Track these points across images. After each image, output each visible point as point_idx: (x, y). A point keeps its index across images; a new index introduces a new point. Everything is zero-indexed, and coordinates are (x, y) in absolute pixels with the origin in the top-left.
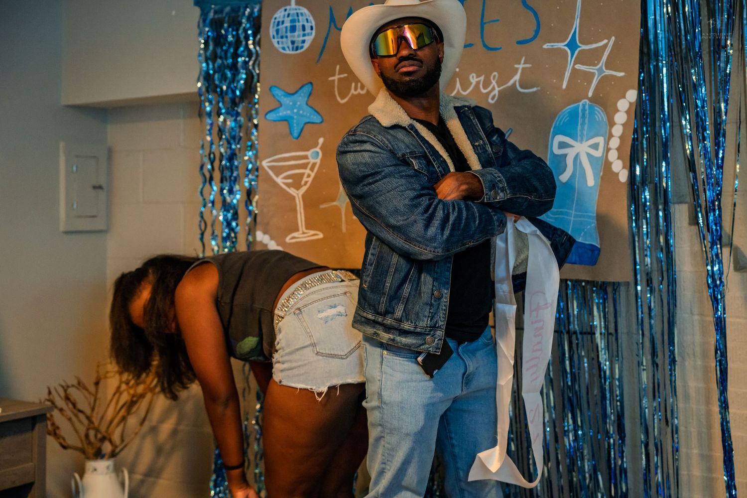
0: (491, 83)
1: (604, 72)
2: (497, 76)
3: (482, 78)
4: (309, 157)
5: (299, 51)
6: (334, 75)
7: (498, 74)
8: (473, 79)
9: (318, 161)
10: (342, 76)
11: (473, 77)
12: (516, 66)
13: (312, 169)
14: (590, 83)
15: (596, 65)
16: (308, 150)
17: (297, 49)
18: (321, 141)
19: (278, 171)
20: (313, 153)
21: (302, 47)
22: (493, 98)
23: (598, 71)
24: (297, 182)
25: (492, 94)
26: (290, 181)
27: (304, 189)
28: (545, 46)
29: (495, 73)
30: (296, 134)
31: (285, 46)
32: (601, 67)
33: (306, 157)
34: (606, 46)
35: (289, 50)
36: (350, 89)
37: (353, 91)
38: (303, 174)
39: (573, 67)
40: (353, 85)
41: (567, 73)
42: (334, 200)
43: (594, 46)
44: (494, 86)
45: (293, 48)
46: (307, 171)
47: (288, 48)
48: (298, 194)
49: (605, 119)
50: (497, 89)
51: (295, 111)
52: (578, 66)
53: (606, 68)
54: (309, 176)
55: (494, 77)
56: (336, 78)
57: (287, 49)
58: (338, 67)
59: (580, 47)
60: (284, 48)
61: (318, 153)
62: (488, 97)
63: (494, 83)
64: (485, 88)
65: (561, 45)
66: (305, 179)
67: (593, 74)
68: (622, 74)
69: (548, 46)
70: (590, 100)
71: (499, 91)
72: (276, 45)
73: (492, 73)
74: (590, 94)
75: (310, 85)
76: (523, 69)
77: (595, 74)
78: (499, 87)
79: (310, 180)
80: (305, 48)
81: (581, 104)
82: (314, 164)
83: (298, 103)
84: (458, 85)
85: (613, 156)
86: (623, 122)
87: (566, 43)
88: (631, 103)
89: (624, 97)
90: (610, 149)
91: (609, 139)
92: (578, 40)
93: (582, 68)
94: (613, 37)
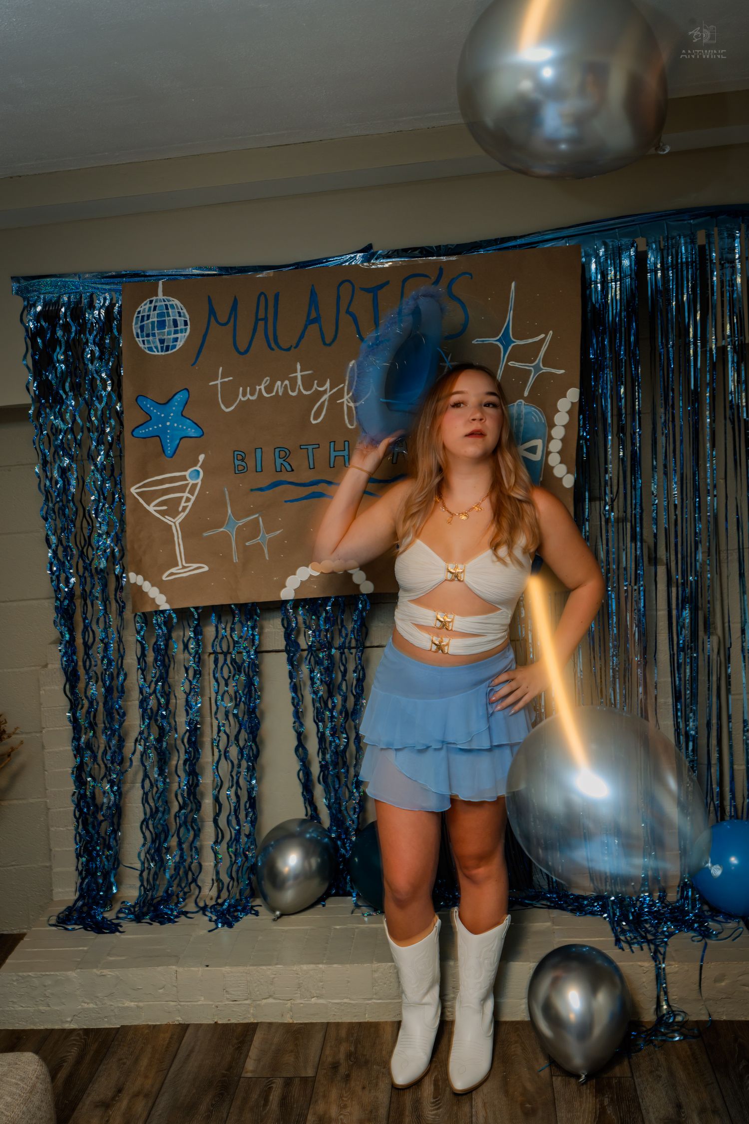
1: (542, 369)
4: (188, 477)
5: (169, 352)
6: (217, 380)
9: (199, 481)
10: (226, 380)
13: (192, 492)
15: (532, 363)
16: (186, 470)
17: (167, 350)
18: (202, 457)
19: (149, 497)
20: (192, 471)
21: (174, 347)
23: (536, 368)
24: (172, 508)
26: (165, 508)
27: (182, 516)
28: (474, 342)
30: (169, 452)
31: (152, 345)
32: (538, 364)
33: (184, 478)
34: (543, 340)
35: (158, 351)
36: (238, 396)
37: (240, 396)
38: (182, 497)
39: (506, 365)
40: (241, 389)
41: (499, 370)
42: (221, 527)
43: (530, 341)
45: (162, 348)
46: (186, 495)
47: (156, 348)
48: (174, 523)
49: (543, 420)
51: (168, 424)
52: (511, 363)
53: (544, 366)
54: (188, 500)
56: (219, 382)
57: (155, 350)
58: (221, 368)
59: (516, 342)
60: (150, 349)
61: (198, 472)
65: (492, 340)
66: (183, 504)
67: (530, 371)
68: (562, 371)
69: (478, 341)
70: (526, 399)
72: (141, 345)
74: (526, 394)
75: (185, 392)
77: (532, 371)
79: (190, 504)
80: (177, 348)
81: (516, 404)
82: (195, 486)
83: (172, 414)
85: (554, 460)
86: (564, 424)
87: (498, 338)
88: (572, 403)
89: (565, 396)
90: (550, 452)
91: (549, 442)
92: (513, 335)
93: (517, 365)
94: (551, 332)
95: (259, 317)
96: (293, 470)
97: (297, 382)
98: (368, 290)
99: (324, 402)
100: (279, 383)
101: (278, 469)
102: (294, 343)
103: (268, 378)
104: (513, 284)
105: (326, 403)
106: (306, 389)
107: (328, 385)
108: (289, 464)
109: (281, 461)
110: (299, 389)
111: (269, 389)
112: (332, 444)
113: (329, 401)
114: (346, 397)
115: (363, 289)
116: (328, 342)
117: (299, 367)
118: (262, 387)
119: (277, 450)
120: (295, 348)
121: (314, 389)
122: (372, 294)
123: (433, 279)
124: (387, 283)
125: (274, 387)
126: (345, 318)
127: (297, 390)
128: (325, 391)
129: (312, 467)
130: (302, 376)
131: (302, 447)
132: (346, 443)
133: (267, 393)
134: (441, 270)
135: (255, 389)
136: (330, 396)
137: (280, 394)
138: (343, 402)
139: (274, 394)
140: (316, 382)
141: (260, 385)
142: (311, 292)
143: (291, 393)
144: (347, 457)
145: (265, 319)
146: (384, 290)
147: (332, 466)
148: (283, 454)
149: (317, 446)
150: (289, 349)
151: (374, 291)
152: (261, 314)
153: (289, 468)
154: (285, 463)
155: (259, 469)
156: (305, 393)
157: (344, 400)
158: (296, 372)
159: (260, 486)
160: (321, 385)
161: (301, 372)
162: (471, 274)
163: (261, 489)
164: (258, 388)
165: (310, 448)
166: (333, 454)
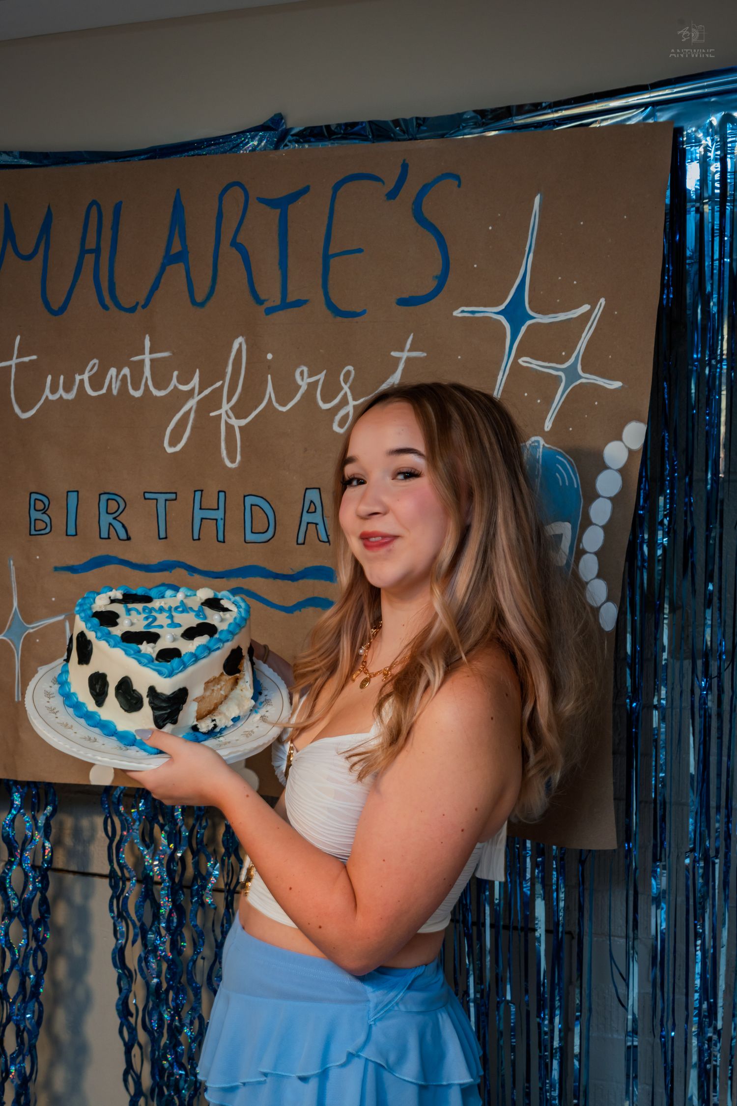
0: (342, 388)
1: (581, 377)
2: (353, 373)
3: (321, 376)
6: (10, 358)
7: (354, 369)
8: (303, 379)
10: (25, 359)
11: (302, 373)
12: (394, 354)
14: (549, 401)
15: (562, 362)
22: (341, 425)
23: (569, 373)
25: (342, 413)
28: (457, 313)
29: (350, 368)
32: (574, 365)
34: (586, 317)
36: (42, 390)
37: (47, 392)
39: (515, 361)
40: (49, 378)
41: (501, 373)
43: (561, 317)
44: (346, 394)
49: (577, 483)
50: (352, 403)
52: (523, 361)
53: (584, 371)
55: (348, 373)
56: (13, 362)
58: (18, 339)
59: (534, 318)
62: (332, 421)
63: (346, 388)
64: (326, 400)
65: (491, 312)
67: (558, 378)
68: (617, 384)
69: (463, 312)
70: (548, 437)
71: (355, 407)
73: (344, 368)
74: (548, 426)
76: (408, 359)
77: (562, 381)
78: (355, 399)
84: (270, 388)
85: (589, 566)
86: (613, 494)
87: (502, 307)
88: (631, 452)
89: (619, 438)
90: (584, 552)
91: (583, 529)
92: (529, 303)
93: (535, 364)
94: (602, 301)
95: (87, 247)
96: (129, 539)
97: (143, 373)
98: (271, 203)
99: (188, 413)
100: (113, 371)
101: (104, 534)
102: (142, 299)
103: (95, 361)
104: (537, 200)
105: (192, 415)
106: (158, 387)
107: (196, 381)
108: (124, 526)
109: (110, 518)
110: (146, 385)
111: (97, 381)
112: (198, 494)
113: (196, 412)
114: (226, 407)
115: (262, 200)
116: (199, 298)
117: (147, 343)
118: (86, 377)
119: (104, 498)
120: (144, 307)
121: (171, 387)
122: (279, 211)
123: (390, 185)
124: (306, 190)
125: (105, 378)
126: (229, 255)
127: (142, 387)
128: (191, 393)
129: (162, 535)
130: (152, 361)
131: (147, 496)
132: (222, 495)
133: (94, 389)
134: (405, 167)
135: (74, 379)
136: (199, 402)
137: (115, 392)
138: (220, 415)
139: (104, 391)
140: (176, 373)
141: (82, 373)
142: (175, 202)
143: (132, 392)
144: (221, 523)
145: (97, 251)
146: (300, 202)
147: (196, 537)
148: (113, 506)
149: (173, 496)
150: (132, 310)
151: (282, 204)
152: (91, 244)
153: (123, 535)
154: (115, 523)
155: (71, 531)
156: (156, 393)
157: (222, 411)
158: (144, 354)
159: (71, 562)
160: (185, 379)
161: (151, 353)
162: (458, 178)
163: (72, 569)
164: (78, 378)
165: (162, 498)
166: (199, 514)
